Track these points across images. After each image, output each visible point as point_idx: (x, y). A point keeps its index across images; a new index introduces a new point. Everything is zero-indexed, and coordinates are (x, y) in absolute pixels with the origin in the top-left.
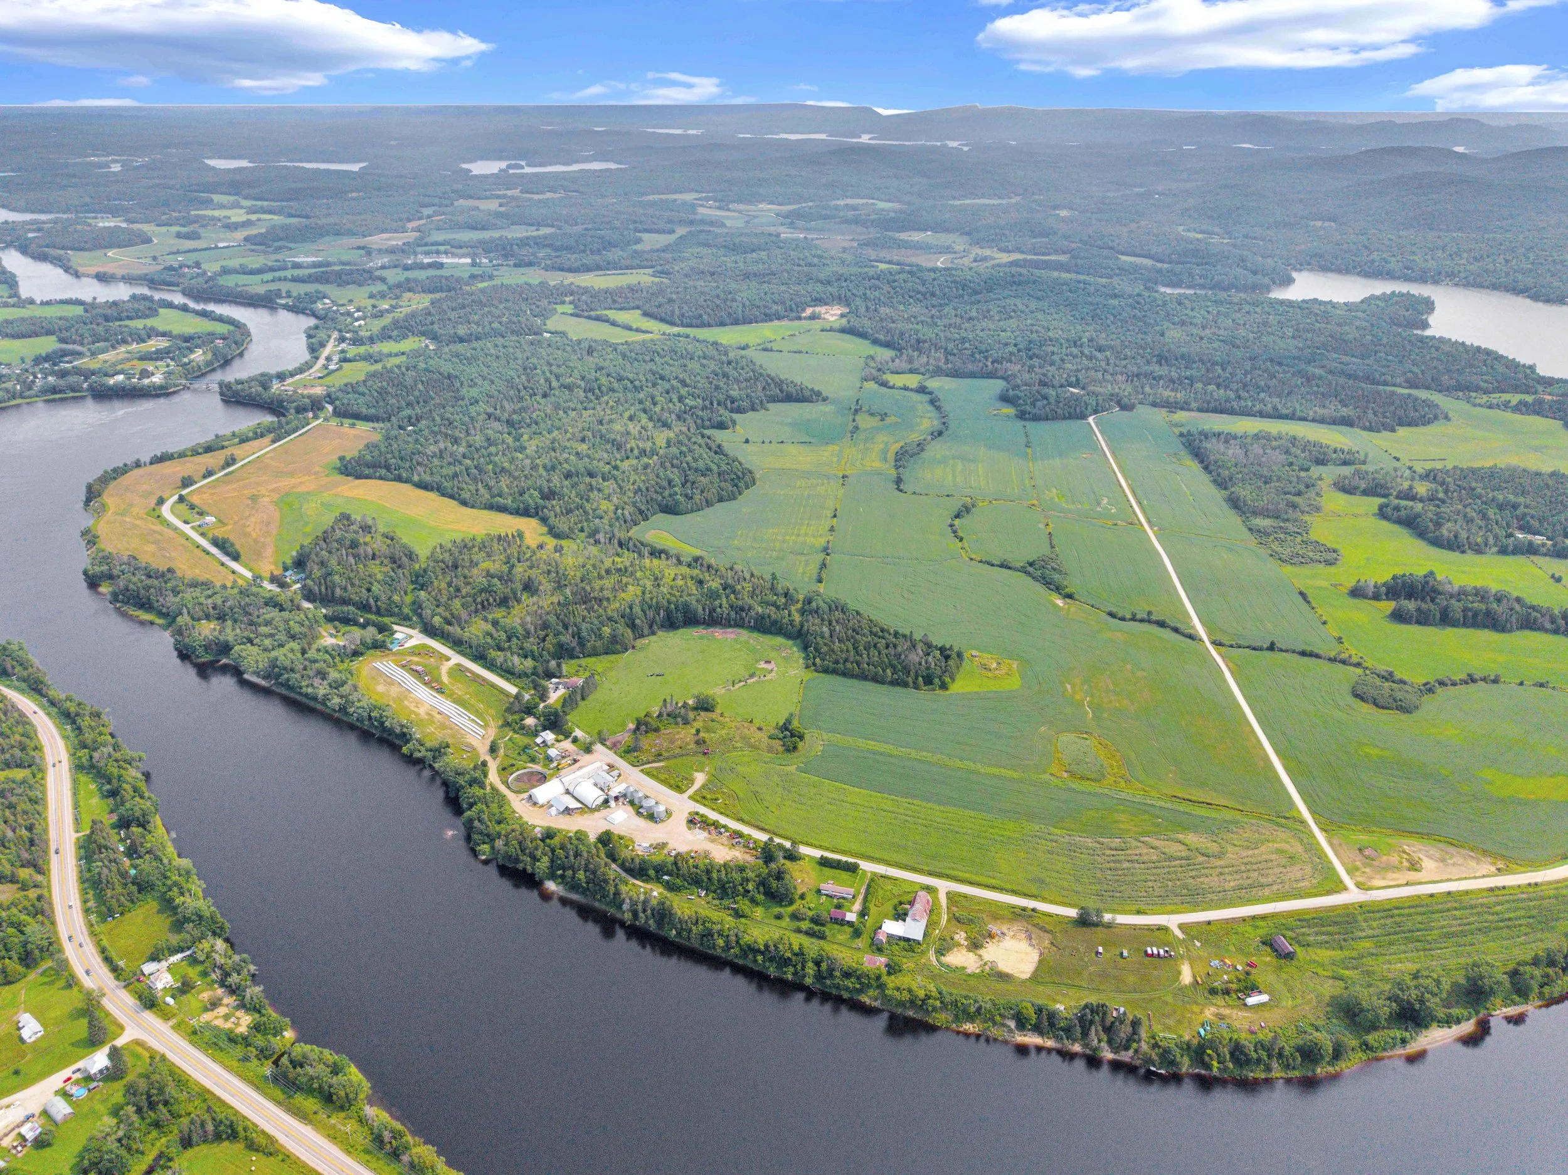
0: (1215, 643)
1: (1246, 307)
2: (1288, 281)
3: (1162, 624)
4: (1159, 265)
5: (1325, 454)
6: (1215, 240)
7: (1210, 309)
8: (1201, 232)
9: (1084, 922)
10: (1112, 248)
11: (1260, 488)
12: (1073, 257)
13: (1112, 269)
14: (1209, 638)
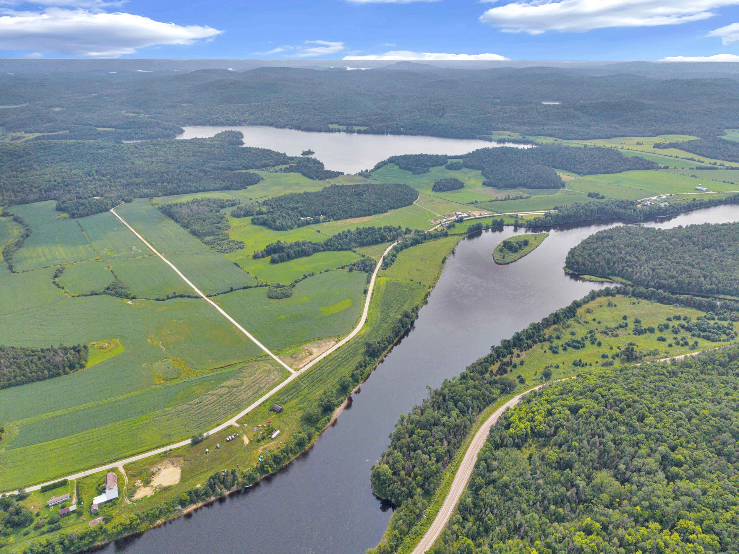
0: (208, 296)
1: (168, 145)
2: (182, 132)
3: (182, 296)
4: (119, 130)
5: (223, 203)
6: (142, 116)
7: (151, 148)
8: (134, 113)
9: (196, 442)
10: (90, 125)
11: (202, 224)
12: (70, 132)
13: (95, 135)
14: (204, 295)
